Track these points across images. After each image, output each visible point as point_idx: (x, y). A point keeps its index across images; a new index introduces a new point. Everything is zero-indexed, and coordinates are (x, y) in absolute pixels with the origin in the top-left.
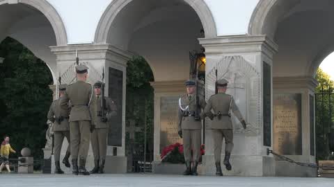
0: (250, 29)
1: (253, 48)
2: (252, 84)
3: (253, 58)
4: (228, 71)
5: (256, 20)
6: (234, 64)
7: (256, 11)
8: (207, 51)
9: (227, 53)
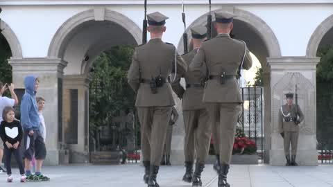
0: (308, 52)
1: (310, 67)
2: (309, 94)
3: (310, 75)
4: (290, 83)
5: (312, 45)
6: (294, 79)
7: (312, 38)
8: (272, 67)
9: (289, 70)
